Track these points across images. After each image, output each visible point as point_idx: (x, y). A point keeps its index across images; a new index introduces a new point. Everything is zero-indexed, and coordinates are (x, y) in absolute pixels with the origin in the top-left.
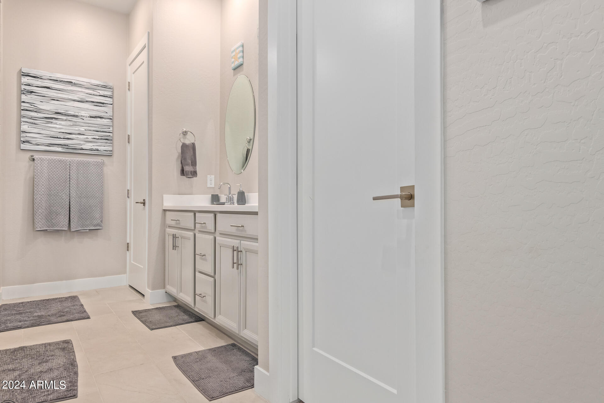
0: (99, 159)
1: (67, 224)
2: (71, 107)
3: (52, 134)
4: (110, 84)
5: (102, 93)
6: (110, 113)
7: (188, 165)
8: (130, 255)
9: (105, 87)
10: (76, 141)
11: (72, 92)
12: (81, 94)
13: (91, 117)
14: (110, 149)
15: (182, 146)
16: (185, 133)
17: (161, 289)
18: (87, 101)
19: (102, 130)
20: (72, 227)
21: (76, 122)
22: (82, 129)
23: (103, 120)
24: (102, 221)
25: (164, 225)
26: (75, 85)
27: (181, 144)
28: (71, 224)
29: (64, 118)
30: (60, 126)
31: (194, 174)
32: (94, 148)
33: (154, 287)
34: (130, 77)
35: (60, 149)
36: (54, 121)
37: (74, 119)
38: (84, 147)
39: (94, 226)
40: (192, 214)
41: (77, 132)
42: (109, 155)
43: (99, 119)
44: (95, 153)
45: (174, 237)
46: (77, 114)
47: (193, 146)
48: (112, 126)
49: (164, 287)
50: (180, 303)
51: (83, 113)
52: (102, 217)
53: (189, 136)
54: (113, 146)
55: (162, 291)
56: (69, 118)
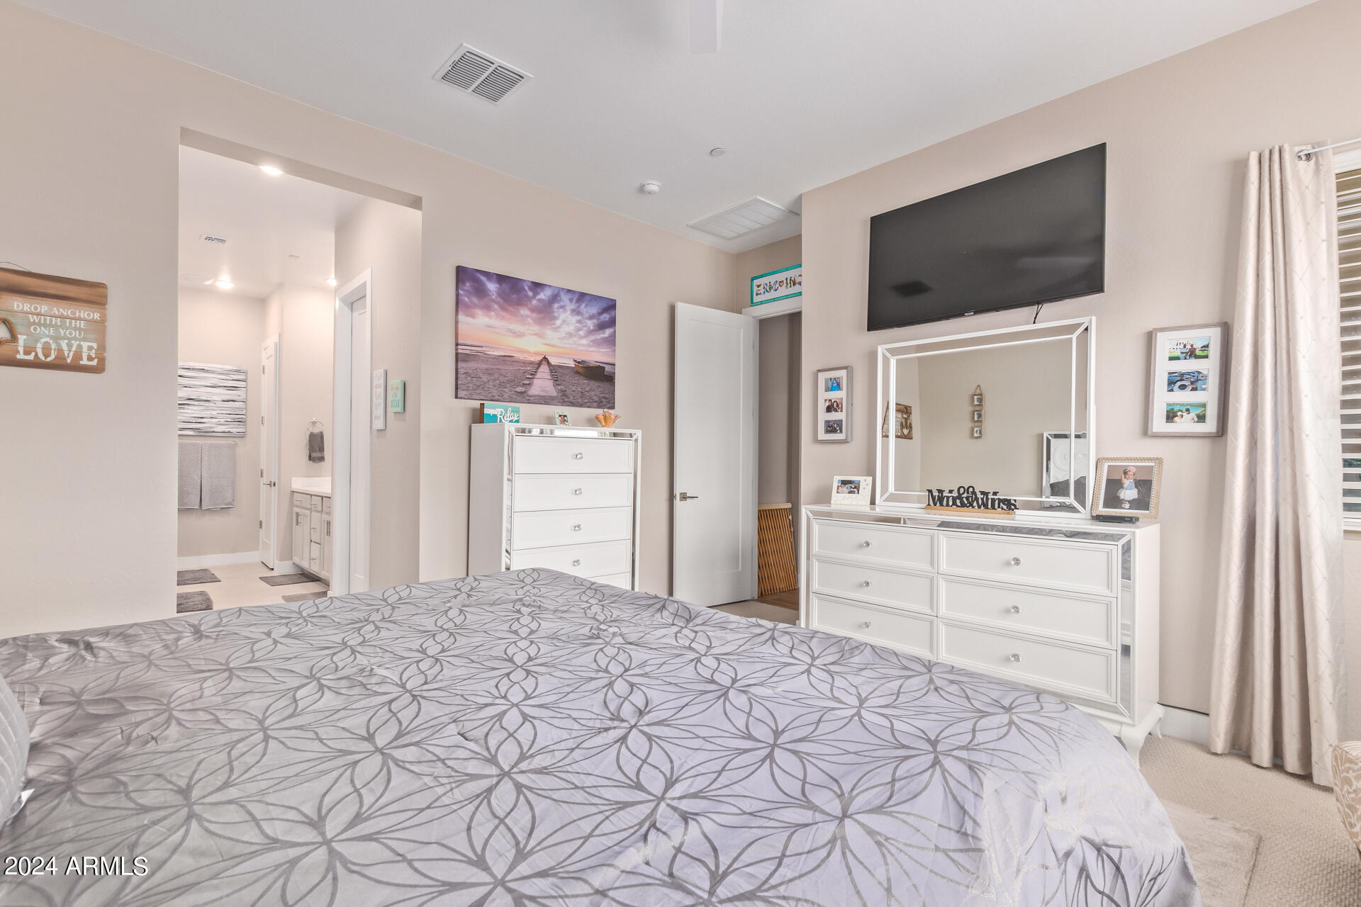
0: (230, 441)
1: (198, 503)
2: (203, 393)
3: (184, 419)
4: (244, 368)
5: (235, 377)
6: (243, 397)
7: (315, 451)
8: (262, 532)
9: (238, 371)
10: (209, 424)
11: (204, 378)
12: (213, 379)
13: (223, 401)
14: (243, 430)
15: (310, 435)
16: (314, 423)
17: (288, 560)
18: (220, 386)
19: (235, 413)
20: (203, 505)
21: (208, 407)
22: (214, 413)
23: (236, 403)
24: (233, 500)
25: (292, 504)
26: (207, 371)
27: (309, 433)
28: (203, 503)
29: (196, 403)
30: (192, 411)
31: (322, 459)
32: (227, 430)
33: (282, 558)
34: (265, 362)
35: (191, 433)
36: (185, 406)
37: (207, 404)
38: (215, 430)
39: (227, 505)
40: (320, 498)
41: (209, 416)
42: (242, 436)
43: (232, 403)
44: (228, 435)
45: (298, 514)
46: (209, 399)
47: (321, 435)
48: (246, 409)
49: (291, 559)
50: (306, 572)
51: (215, 398)
52: (233, 496)
53: (318, 425)
54: (246, 428)
55: (289, 563)
56: (202, 403)
